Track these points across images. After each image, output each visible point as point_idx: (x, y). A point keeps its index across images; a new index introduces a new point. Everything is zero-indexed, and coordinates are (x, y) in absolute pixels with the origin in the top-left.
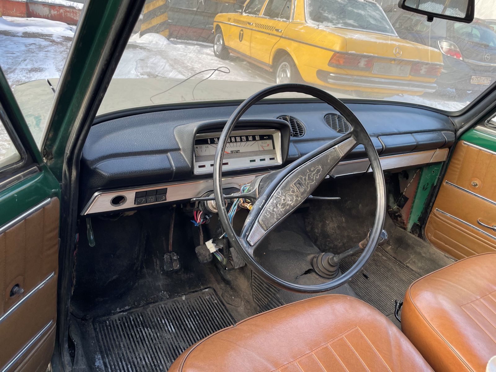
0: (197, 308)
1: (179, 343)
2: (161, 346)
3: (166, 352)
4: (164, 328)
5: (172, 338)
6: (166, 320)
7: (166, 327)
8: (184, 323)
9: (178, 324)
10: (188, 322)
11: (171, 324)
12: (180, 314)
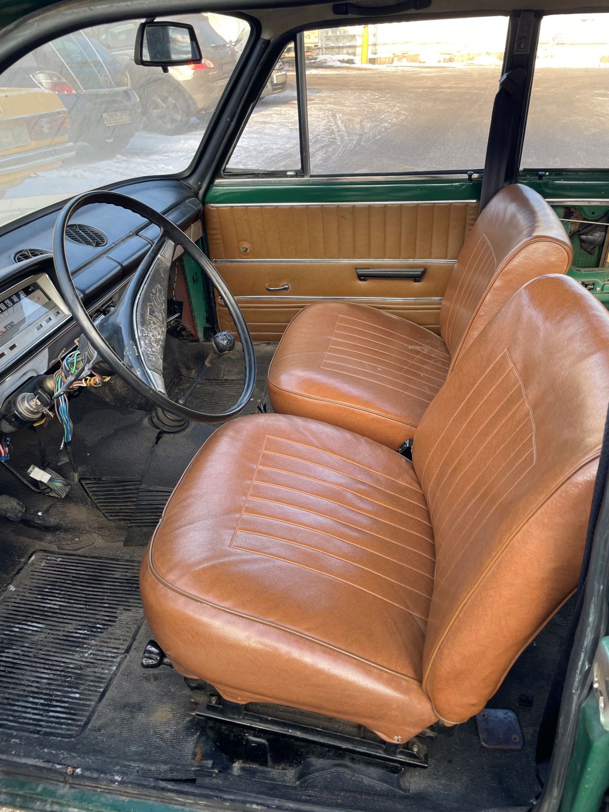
0: (43, 584)
1: (64, 631)
2: (44, 651)
3: (59, 651)
4: (27, 634)
5: (49, 633)
6: (17, 626)
7: (26, 631)
8: (46, 609)
9: (38, 616)
10: (50, 604)
11: (29, 623)
12: (29, 607)
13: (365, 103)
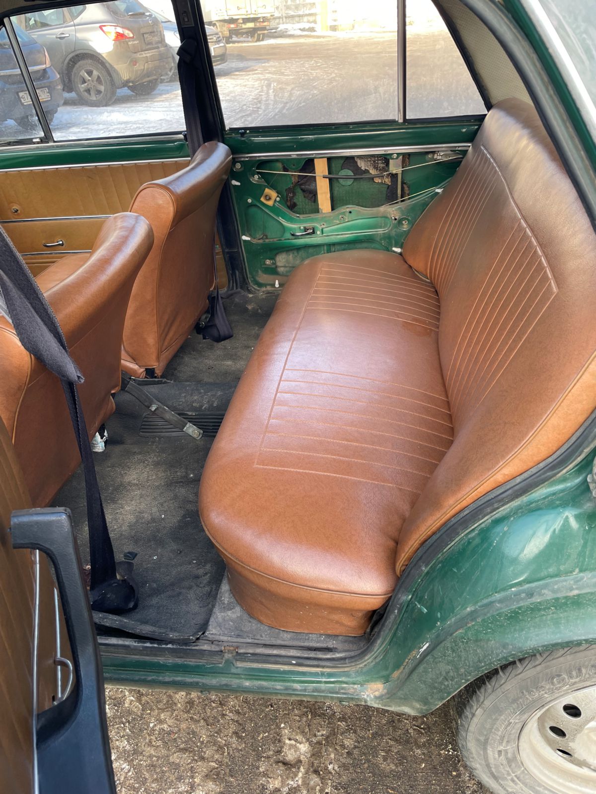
13: (305, 71)
